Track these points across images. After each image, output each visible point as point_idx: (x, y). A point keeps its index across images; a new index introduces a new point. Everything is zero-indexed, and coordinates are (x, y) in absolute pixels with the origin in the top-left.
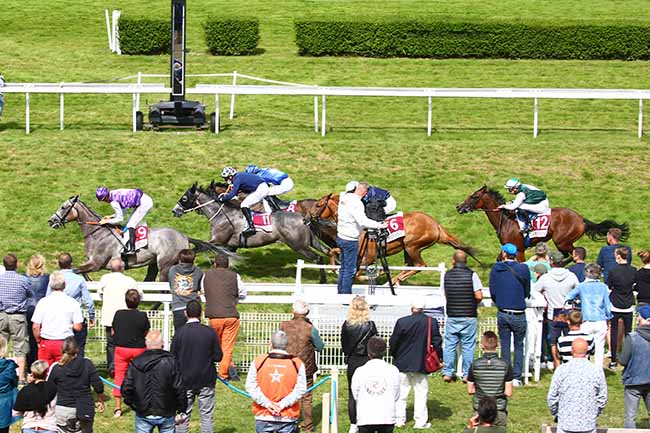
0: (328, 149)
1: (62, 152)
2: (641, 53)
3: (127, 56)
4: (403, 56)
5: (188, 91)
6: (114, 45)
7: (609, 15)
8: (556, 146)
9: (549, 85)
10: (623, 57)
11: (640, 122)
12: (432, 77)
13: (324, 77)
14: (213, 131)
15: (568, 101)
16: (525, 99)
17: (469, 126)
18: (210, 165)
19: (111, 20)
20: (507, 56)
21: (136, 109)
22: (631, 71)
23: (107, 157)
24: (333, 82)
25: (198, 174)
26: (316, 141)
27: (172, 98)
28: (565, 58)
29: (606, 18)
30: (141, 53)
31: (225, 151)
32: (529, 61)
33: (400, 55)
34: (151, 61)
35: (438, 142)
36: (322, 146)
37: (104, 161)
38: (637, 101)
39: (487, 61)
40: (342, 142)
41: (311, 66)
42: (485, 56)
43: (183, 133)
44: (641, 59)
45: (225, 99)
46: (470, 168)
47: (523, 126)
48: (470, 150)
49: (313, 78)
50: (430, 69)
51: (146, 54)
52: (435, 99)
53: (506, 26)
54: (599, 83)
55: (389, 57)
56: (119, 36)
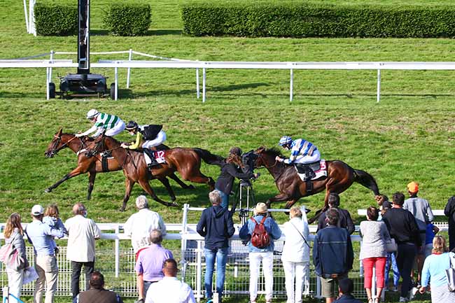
0: (208, 112)
3: (42, 37)
4: (270, 36)
5: (92, 65)
6: (32, 28)
8: (395, 109)
10: (450, 36)
12: (293, 53)
13: (204, 53)
14: (114, 98)
15: (406, 71)
17: (324, 93)
19: (28, 7)
20: (354, 35)
21: (49, 81)
23: (26, 121)
24: (212, 58)
26: (198, 107)
27: (80, 71)
28: (402, 37)
30: (54, 34)
32: (373, 39)
33: (266, 35)
34: (62, 41)
35: (298, 106)
36: (204, 110)
37: (24, 124)
39: (338, 39)
40: (220, 107)
41: (193, 45)
42: (337, 35)
43: (88, 100)
45: (122, 72)
46: (325, 128)
47: (368, 93)
48: (324, 112)
49: (195, 55)
50: (291, 46)
51: (57, 35)
52: (295, 71)
53: (354, 11)
54: (431, 57)
55: (258, 36)
56: (34, 20)
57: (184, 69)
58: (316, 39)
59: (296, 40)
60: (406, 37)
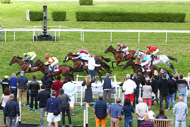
0: (84, 46)
1: (15, 47)
2: (166, 20)
3: (32, 21)
4: (104, 21)
5: (48, 30)
6: (28, 19)
7: (158, 10)
9: (142, 29)
10: (162, 22)
11: (166, 38)
12: (111, 27)
13: (83, 27)
14: (54, 41)
15: (147, 33)
16: (136, 32)
18: (53, 50)
19: (27, 12)
20: (131, 21)
21: (34, 35)
22: (163, 25)
23: (26, 48)
24: (86, 28)
25: (50, 52)
26: (81, 44)
27: (44, 32)
28: (146, 22)
29: (157, 11)
30: (35, 21)
31: (57, 46)
32: (137, 22)
33: (103, 21)
34: (38, 23)
35: (113, 44)
36: (83, 45)
37: (26, 49)
38: (165, 33)
39: (126, 23)
40: (88, 44)
41: (80, 24)
42: (125, 21)
43: (46, 42)
44: (166, 22)
45: (57, 32)
47: (136, 39)
49: (80, 27)
50: (111, 25)
51: (36, 21)
52: (112, 32)
53: (131, 13)
54: (155, 28)
55: (100, 21)
56: (29, 16)
57: (77, 32)
58: (119, 22)
59: (112, 23)
60: (148, 22)
